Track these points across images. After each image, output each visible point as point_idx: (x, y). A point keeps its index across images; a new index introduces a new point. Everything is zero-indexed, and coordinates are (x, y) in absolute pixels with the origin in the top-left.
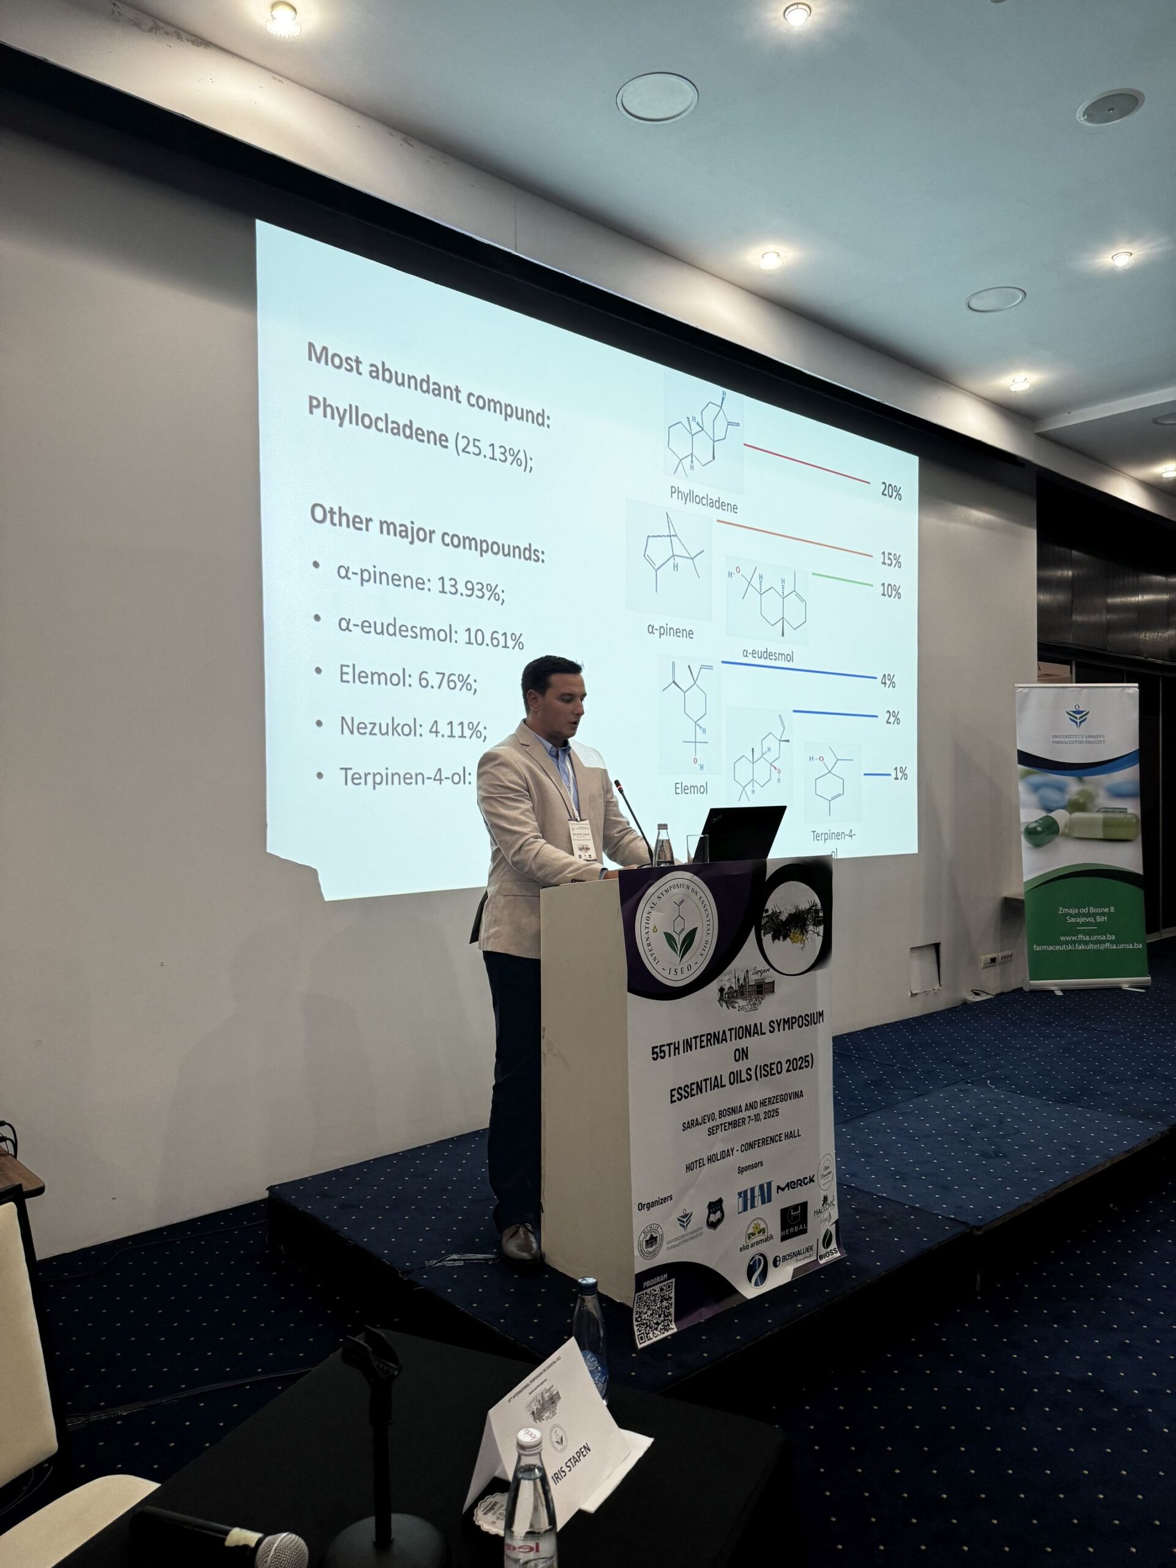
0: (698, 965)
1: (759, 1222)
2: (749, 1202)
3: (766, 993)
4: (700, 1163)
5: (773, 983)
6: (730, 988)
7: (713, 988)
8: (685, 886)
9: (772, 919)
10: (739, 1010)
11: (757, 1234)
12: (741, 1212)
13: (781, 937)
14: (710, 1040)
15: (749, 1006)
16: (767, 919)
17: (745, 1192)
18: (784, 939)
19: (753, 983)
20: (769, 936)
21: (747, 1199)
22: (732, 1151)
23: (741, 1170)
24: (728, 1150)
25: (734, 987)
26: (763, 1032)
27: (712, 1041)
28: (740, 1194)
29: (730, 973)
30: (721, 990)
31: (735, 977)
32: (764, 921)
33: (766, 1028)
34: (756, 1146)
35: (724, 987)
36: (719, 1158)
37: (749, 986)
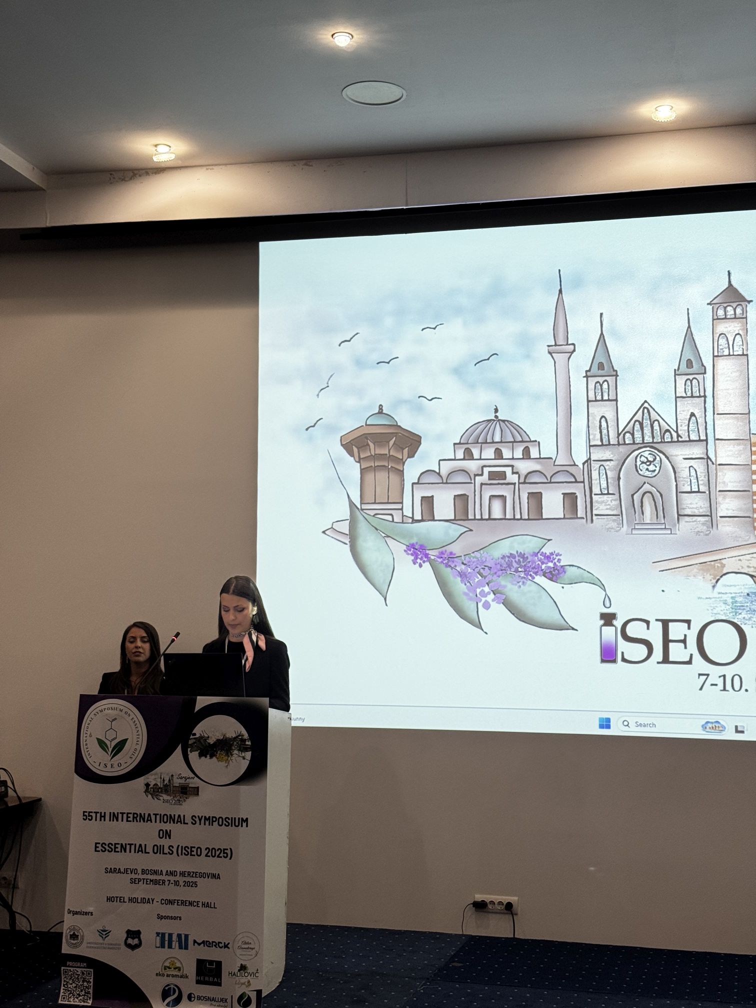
0: (128, 764)
1: (176, 961)
2: (166, 943)
3: (191, 794)
4: (121, 900)
5: (198, 788)
6: (156, 785)
7: (140, 782)
8: (118, 709)
9: (199, 741)
10: (163, 802)
11: (173, 969)
12: (159, 947)
13: (208, 756)
14: (136, 818)
15: (174, 801)
16: (194, 741)
17: (163, 935)
18: (211, 757)
19: (178, 785)
20: (197, 753)
21: (165, 940)
22: (153, 901)
23: (160, 917)
24: (149, 899)
25: (159, 784)
26: (186, 822)
27: (138, 819)
28: (158, 934)
29: (156, 774)
30: (147, 785)
31: (161, 778)
32: (190, 742)
33: (188, 820)
34: (176, 904)
35: (150, 783)
36: (139, 901)
37: (173, 786)
